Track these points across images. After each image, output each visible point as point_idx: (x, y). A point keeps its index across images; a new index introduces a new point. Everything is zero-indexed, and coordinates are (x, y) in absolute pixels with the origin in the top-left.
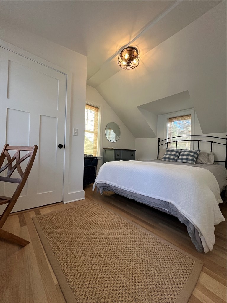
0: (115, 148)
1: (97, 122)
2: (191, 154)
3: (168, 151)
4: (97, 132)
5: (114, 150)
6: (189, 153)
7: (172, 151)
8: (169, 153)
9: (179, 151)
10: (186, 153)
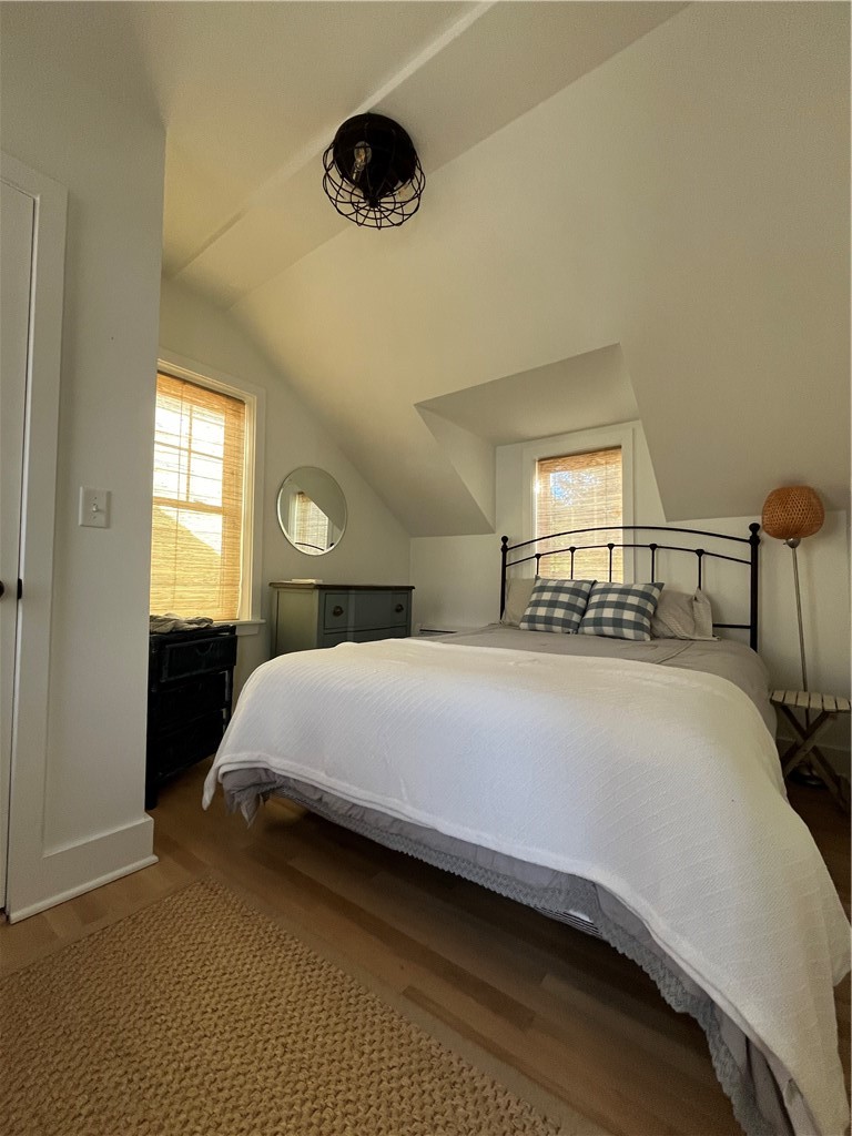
0: (321, 582)
1: (239, 466)
2: (632, 600)
3: (542, 589)
4: (238, 509)
5: (317, 592)
6: (622, 598)
7: (558, 589)
8: (547, 596)
9: (586, 588)
10: (612, 597)
